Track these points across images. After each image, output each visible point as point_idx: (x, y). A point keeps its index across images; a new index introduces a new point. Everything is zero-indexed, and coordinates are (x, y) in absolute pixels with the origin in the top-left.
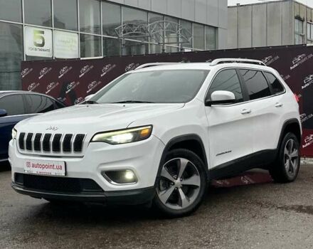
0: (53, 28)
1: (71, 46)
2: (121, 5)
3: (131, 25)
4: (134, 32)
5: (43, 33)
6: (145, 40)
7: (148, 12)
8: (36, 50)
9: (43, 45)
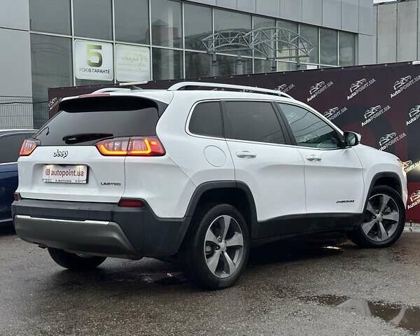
0: (114, 42)
1: (140, 64)
2: (212, 7)
3: (226, 35)
4: (230, 44)
5: (100, 48)
6: (248, 54)
7: (252, 15)
8: (90, 70)
9: (100, 64)
